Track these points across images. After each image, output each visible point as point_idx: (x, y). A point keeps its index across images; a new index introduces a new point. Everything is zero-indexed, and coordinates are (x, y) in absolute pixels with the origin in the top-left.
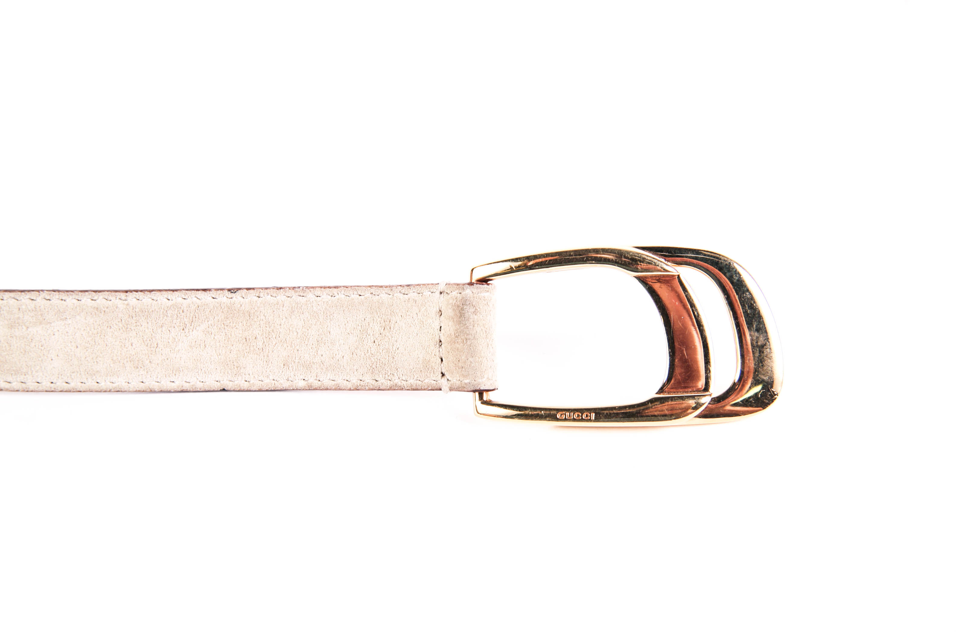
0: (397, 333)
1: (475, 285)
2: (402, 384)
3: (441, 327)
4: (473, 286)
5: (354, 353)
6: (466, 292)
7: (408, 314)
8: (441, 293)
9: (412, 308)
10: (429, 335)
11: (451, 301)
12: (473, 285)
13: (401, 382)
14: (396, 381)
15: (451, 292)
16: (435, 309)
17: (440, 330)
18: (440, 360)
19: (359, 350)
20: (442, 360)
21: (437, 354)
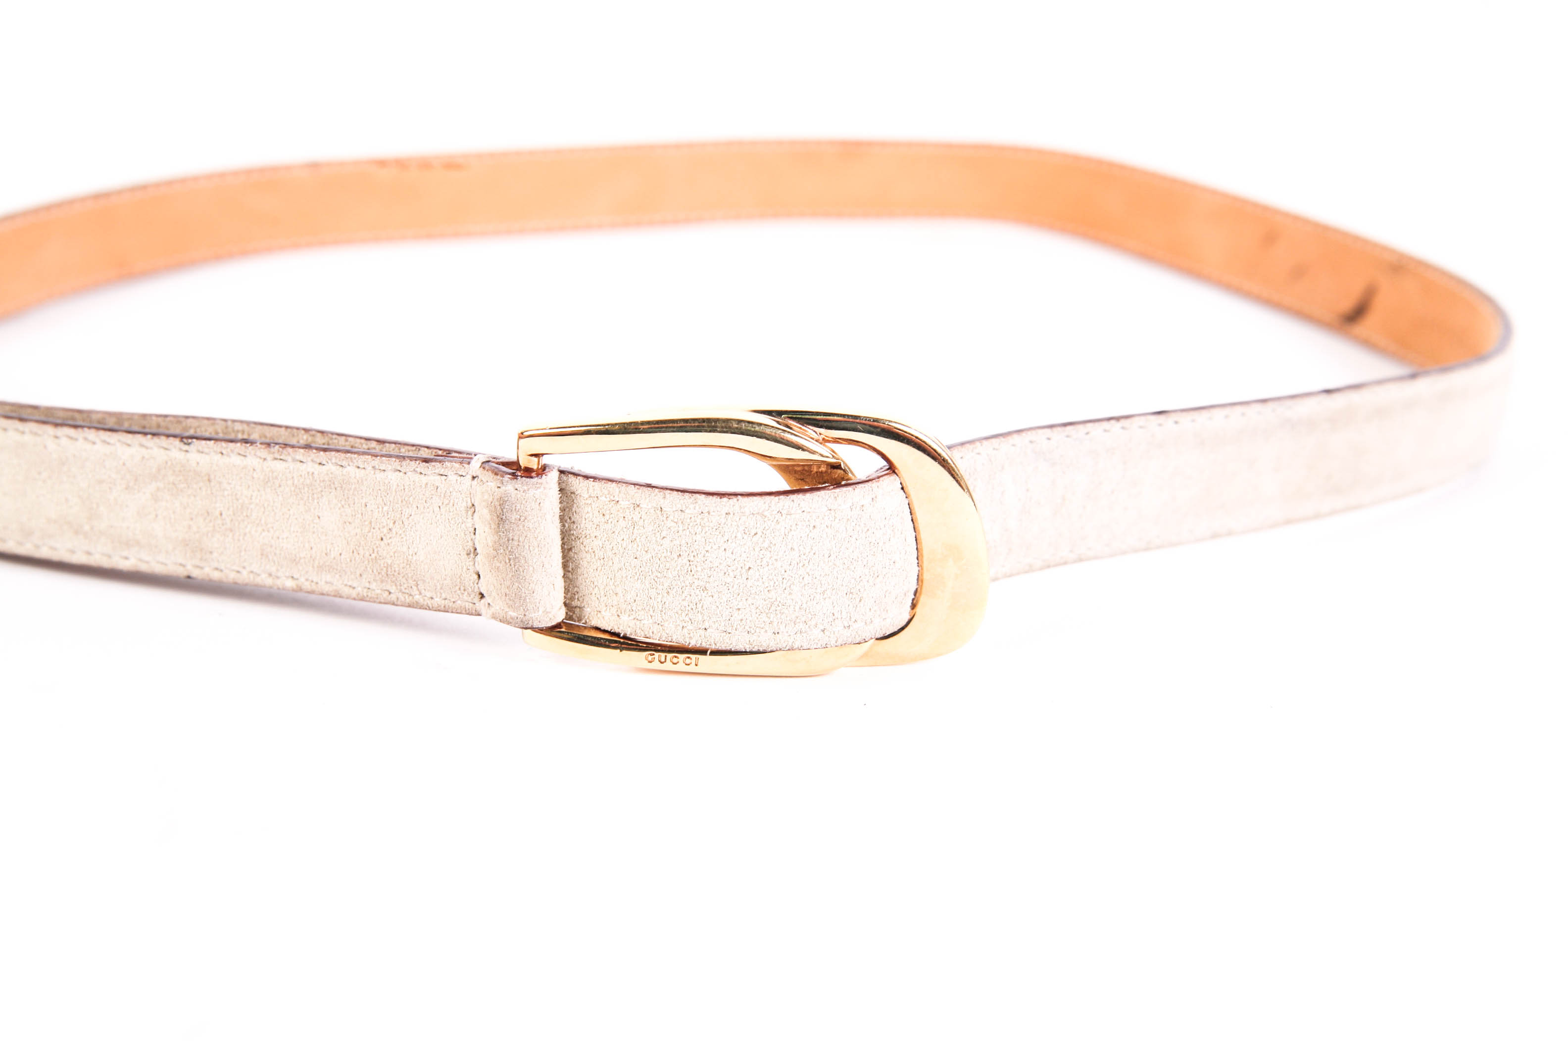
0: (412, 530)
1: (519, 477)
2: (426, 603)
3: (475, 529)
4: (515, 480)
5: (355, 551)
6: (507, 488)
7: (426, 507)
8: (474, 478)
9: (432, 498)
10: (458, 539)
11: (486, 497)
12: (517, 479)
13: (424, 600)
14: (417, 597)
15: (487, 482)
16: (464, 504)
17: (475, 534)
18: (476, 577)
19: (361, 548)
20: (479, 576)
21: (471, 568)
